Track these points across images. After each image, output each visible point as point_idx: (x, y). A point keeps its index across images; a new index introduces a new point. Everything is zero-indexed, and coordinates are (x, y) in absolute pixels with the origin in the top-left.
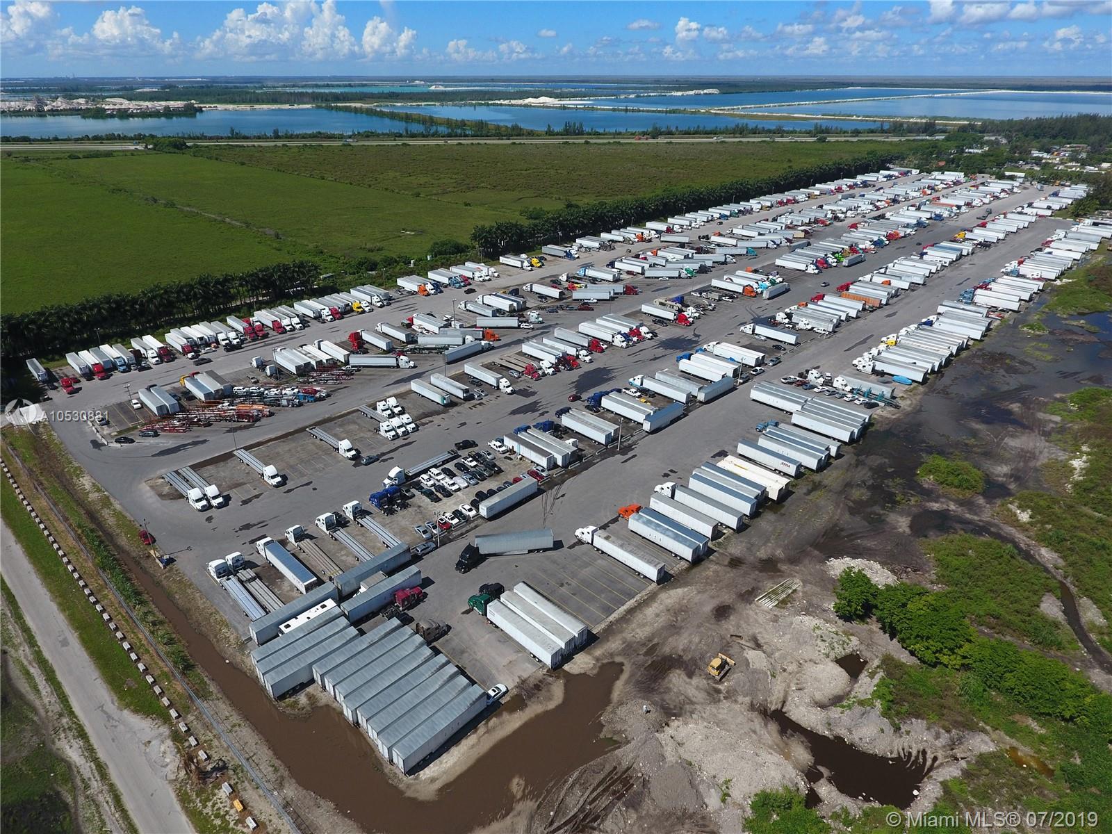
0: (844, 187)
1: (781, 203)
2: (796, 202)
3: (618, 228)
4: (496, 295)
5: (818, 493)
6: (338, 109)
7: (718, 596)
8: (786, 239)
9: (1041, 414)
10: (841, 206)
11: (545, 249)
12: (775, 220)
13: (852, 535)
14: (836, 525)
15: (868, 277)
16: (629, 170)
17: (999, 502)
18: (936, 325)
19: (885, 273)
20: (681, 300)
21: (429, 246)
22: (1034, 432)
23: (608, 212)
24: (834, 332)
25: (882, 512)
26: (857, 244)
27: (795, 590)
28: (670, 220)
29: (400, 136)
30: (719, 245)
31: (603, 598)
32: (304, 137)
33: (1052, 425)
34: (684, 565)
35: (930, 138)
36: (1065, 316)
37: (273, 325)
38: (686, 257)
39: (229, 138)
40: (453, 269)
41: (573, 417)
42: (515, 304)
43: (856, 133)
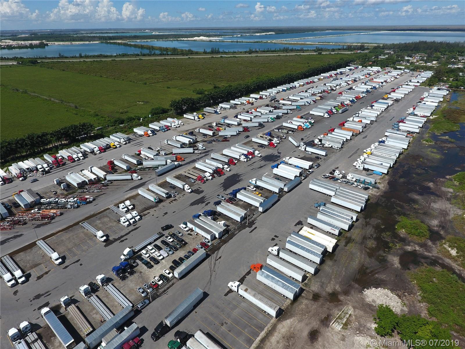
0: (333, 75)
1: (308, 83)
2: (314, 82)
3: (238, 97)
4: (182, 136)
5: (350, 245)
6: (111, 43)
7: (310, 323)
8: (313, 101)
9: (444, 188)
10: (334, 84)
11: (205, 109)
12: (306, 91)
13: (372, 271)
14: (363, 266)
15: (351, 119)
16: (241, 69)
17: (438, 243)
18: (386, 143)
19: (358, 116)
20: (270, 134)
21: (149, 110)
22: (443, 199)
23: (233, 90)
24: (342, 147)
25: (384, 255)
26: (344, 102)
27: (350, 315)
28: (261, 93)
29: (138, 55)
30: (284, 105)
31: (246, 332)
32: (94, 57)
33: (450, 194)
34: (288, 302)
35: (363, 52)
36: (439, 134)
37: (68, 158)
38: (270, 111)
39: (58, 58)
40: (161, 122)
41: (223, 207)
42: (191, 140)
43: (333, 50)
